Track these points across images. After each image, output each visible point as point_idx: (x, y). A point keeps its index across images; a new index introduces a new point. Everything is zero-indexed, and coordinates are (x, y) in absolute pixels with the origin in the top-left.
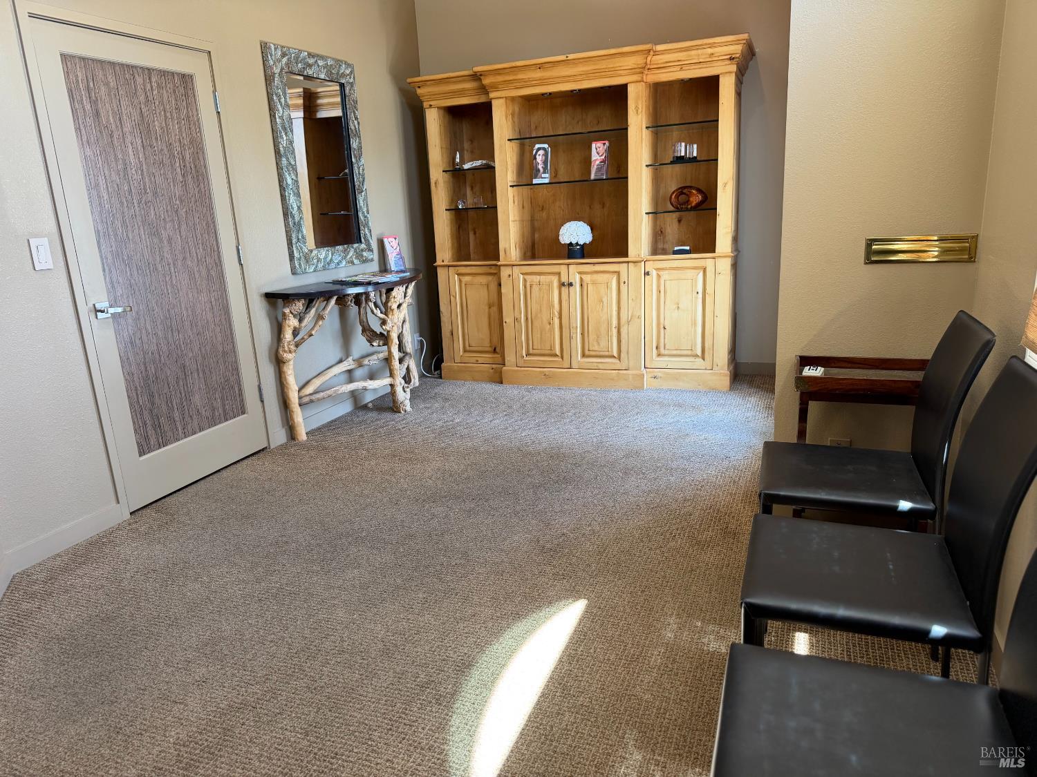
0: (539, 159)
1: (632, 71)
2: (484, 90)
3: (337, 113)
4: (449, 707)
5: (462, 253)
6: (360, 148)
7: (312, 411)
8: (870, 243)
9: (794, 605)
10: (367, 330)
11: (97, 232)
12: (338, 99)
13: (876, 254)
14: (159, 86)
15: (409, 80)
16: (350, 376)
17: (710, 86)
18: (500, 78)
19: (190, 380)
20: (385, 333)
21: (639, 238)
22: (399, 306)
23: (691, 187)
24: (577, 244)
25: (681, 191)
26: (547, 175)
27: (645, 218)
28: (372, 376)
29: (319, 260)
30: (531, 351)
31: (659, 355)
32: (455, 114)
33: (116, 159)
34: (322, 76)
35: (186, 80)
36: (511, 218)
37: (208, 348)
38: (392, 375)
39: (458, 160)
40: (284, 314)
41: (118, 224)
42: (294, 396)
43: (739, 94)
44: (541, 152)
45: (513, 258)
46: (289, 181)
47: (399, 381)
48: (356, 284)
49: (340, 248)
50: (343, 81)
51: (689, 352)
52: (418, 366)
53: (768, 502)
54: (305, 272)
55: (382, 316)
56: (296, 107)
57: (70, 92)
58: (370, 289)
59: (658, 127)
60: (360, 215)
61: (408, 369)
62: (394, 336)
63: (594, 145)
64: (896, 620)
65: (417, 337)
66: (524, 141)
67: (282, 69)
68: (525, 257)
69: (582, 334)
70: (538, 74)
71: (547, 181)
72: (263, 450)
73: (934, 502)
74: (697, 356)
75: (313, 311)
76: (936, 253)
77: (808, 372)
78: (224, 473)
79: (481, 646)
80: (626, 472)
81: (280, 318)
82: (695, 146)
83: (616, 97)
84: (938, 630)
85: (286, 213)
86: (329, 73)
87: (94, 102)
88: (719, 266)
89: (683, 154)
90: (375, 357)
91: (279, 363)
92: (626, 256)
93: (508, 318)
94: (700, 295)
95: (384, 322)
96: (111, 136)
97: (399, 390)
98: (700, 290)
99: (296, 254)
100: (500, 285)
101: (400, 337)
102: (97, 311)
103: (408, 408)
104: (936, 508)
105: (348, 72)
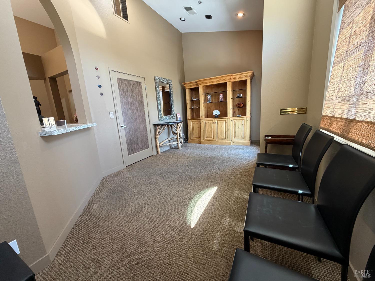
0: (209, 98)
1: (228, 79)
2: (198, 85)
3: (169, 90)
4: (187, 207)
5: (193, 117)
6: (173, 97)
7: (161, 148)
8: (281, 110)
9: (265, 185)
10: (173, 132)
11: (122, 111)
12: (169, 88)
13: (282, 113)
14: (135, 84)
15: (183, 83)
16: (169, 141)
17: (244, 82)
18: (201, 82)
19: (138, 141)
21: (230, 113)
22: (180, 127)
23: (241, 103)
24: (217, 115)
25: (239, 104)
26: (210, 101)
27: (231, 109)
28: (174, 142)
29: (164, 118)
30: (207, 137)
31: (234, 138)
32: (192, 90)
33: (126, 98)
34: (166, 83)
35: (140, 83)
36: (203, 110)
37: (142, 135)
38: (178, 141)
39: (192, 99)
40: (157, 128)
41: (126, 110)
42: (158, 145)
43: (251, 83)
44: (209, 96)
45: (203, 118)
46: (159, 103)
48: (171, 122)
49: (168, 116)
50: (170, 84)
51: (241, 137)
52: (183, 140)
53: (258, 165)
54: (161, 120)
55: (176, 129)
56: (161, 89)
57: (118, 85)
58: (174, 123)
59: (234, 91)
60: (172, 109)
61: (181, 140)
62: (178, 133)
63: (220, 95)
64: (290, 189)
65: (183, 134)
66: (206, 94)
67: (158, 81)
68: (206, 118)
69: (218, 133)
70: (209, 81)
71: (210, 102)
72: (152, 156)
73: (298, 165)
74: (242, 138)
75: (162, 128)
76: (297, 112)
77: (267, 138)
78: (145, 160)
79: (195, 195)
80: (227, 162)
82: (242, 94)
83: (225, 85)
84: (300, 192)
85: (158, 109)
86: (167, 82)
87: (123, 87)
88: (247, 119)
89: (239, 96)
90: (174, 138)
91: (156, 138)
92: (227, 117)
93: (202, 130)
94: (243, 125)
95: (176, 130)
96: (126, 93)
97: (179, 144)
98: (243, 124)
99: (160, 117)
100: (200, 123)
101: (180, 133)
102: (122, 127)
103: (181, 148)
104: (299, 167)
105: (171, 82)
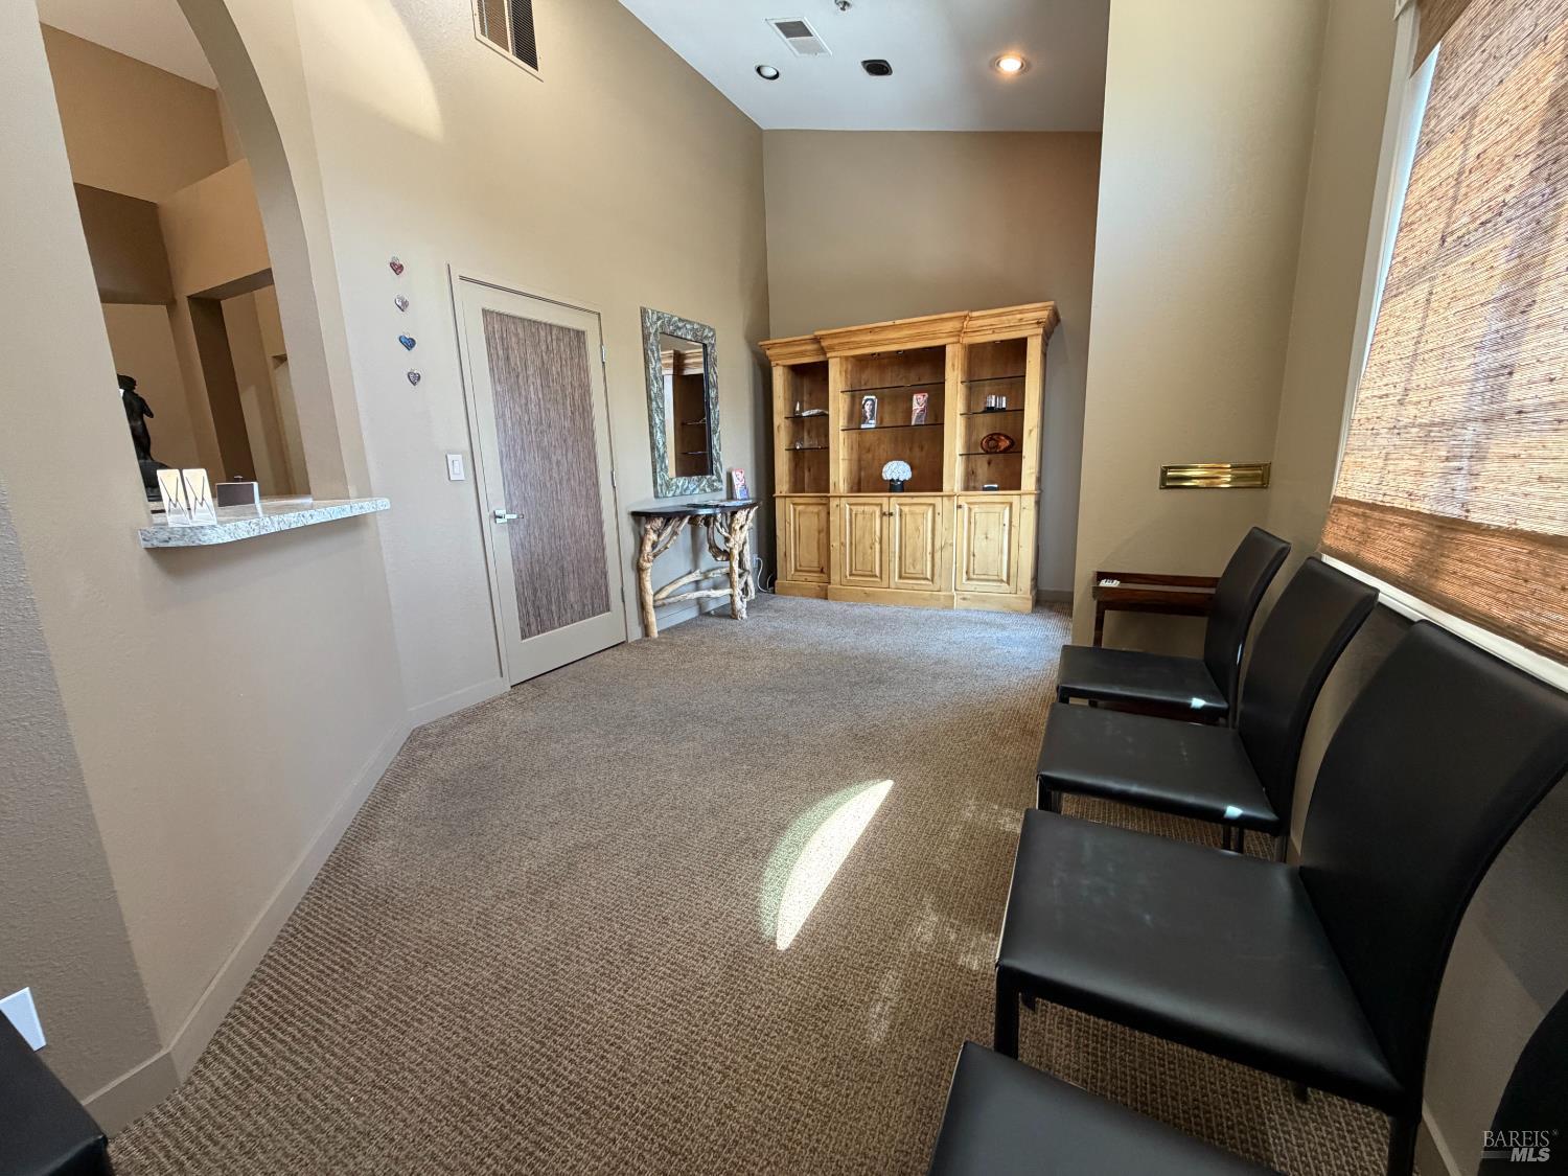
0: (867, 408)
1: (950, 334)
2: (823, 351)
3: (700, 370)
4: (764, 861)
5: (797, 486)
6: (717, 397)
7: (663, 614)
8: (1165, 470)
9: (1088, 780)
10: (713, 547)
11: (501, 452)
12: (702, 360)
13: (1170, 481)
14: (558, 339)
15: (761, 343)
16: (697, 585)
17: (1018, 348)
18: (836, 341)
19: (566, 580)
20: (728, 550)
21: (952, 476)
22: (742, 527)
23: (999, 434)
24: (898, 480)
25: (991, 437)
26: (873, 422)
27: (959, 458)
28: (715, 588)
29: (677, 487)
30: (854, 572)
31: (968, 579)
32: (798, 371)
33: (520, 394)
34: (689, 337)
35: (580, 335)
36: (841, 457)
37: (583, 555)
38: (732, 586)
39: (798, 409)
40: (646, 530)
41: (518, 447)
42: (649, 599)
43: (1044, 354)
44: (869, 402)
45: (842, 491)
46: (657, 421)
47: (738, 591)
48: (706, 506)
49: (695, 478)
50: (706, 342)
51: (996, 578)
52: (755, 582)
53: (1065, 694)
54: (665, 497)
55: (727, 535)
56: (667, 365)
57: (488, 340)
58: (718, 510)
59: (972, 383)
60: (714, 452)
61: (746, 583)
62: (736, 552)
63: (915, 397)
64: (1190, 799)
65: (756, 558)
66: (855, 394)
67: (657, 330)
68: (851, 490)
69: (900, 558)
70: (869, 337)
71: (873, 426)
72: (623, 643)
73: (1228, 702)
74: (1002, 581)
75: (669, 529)
76: (1229, 480)
77: (1104, 583)
78: (590, 660)
79: (796, 813)
80: (936, 676)
81: (642, 533)
82: (1004, 398)
83: (936, 356)
84: (1233, 811)
85: (653, 447)
86: (695, 335)
87: (506, 349)
88: (1024, 503)
89: (993, 405)
90: (719, 571)
91: (639, 570)
92: (941, 490)
93: (835, 543)
94: (1007, 528)
95: (727, 540)
96: (518, 377)
97: (737, 599)
98: (1007, 522)
99: (659, 481)
100: (829, 513)
101: (741, 554)
102: (496, 517)
103: (745, 616)
104: (1229, 709)
105: (710, 335)
